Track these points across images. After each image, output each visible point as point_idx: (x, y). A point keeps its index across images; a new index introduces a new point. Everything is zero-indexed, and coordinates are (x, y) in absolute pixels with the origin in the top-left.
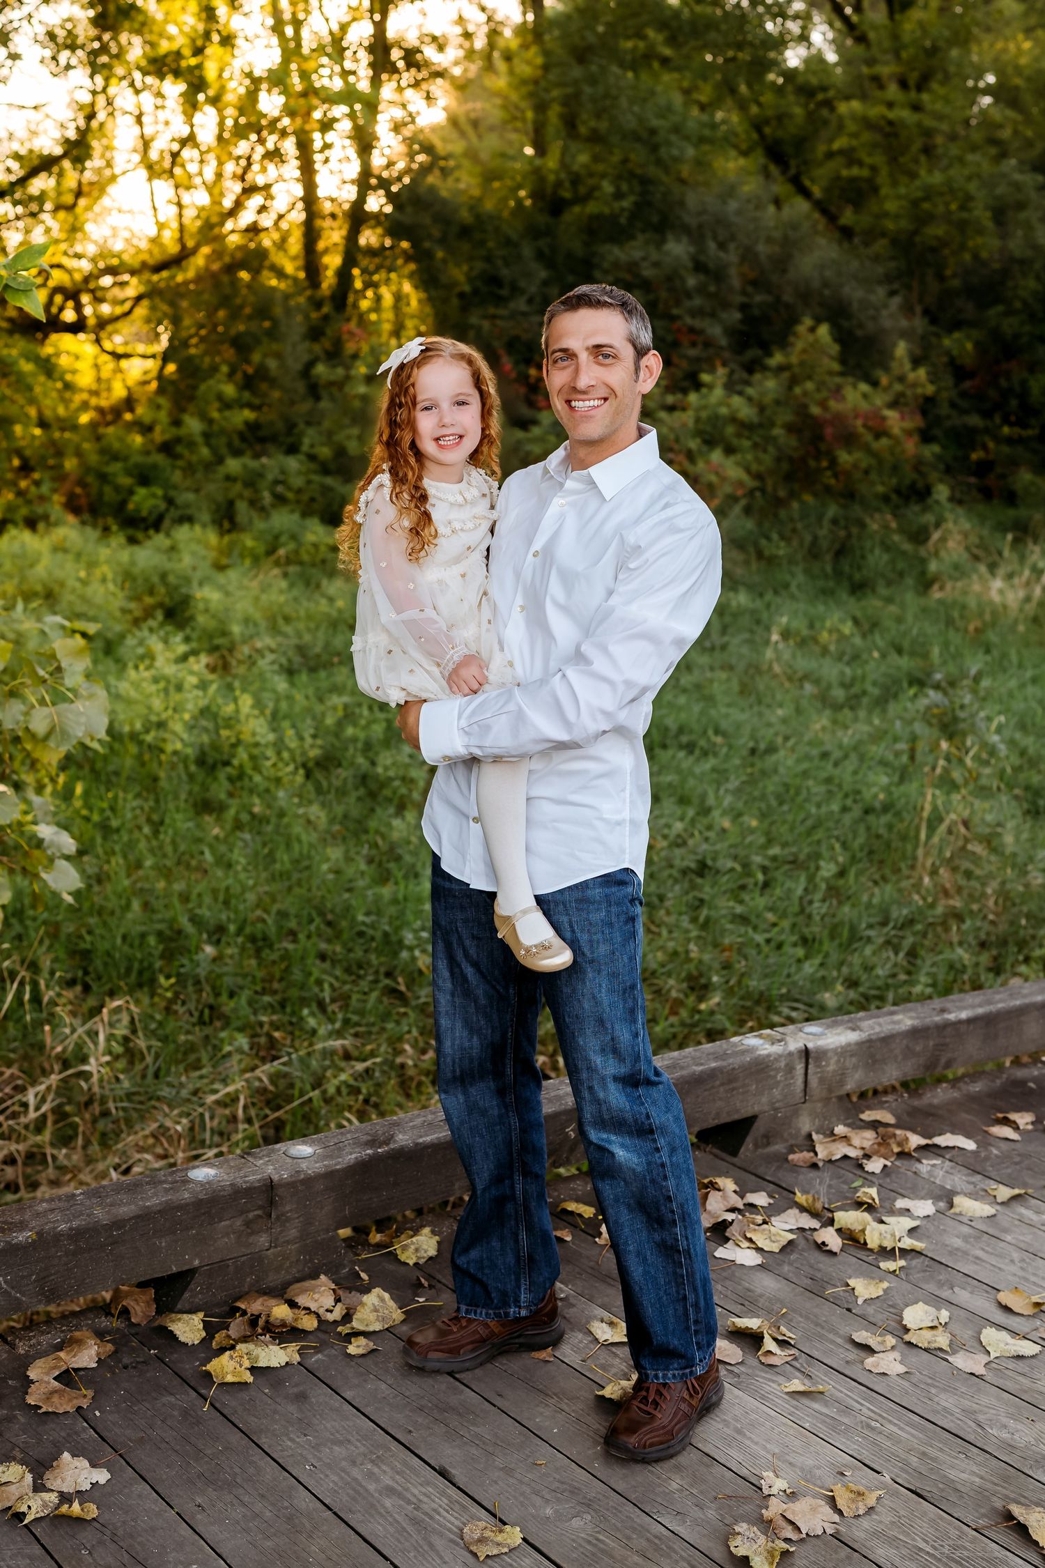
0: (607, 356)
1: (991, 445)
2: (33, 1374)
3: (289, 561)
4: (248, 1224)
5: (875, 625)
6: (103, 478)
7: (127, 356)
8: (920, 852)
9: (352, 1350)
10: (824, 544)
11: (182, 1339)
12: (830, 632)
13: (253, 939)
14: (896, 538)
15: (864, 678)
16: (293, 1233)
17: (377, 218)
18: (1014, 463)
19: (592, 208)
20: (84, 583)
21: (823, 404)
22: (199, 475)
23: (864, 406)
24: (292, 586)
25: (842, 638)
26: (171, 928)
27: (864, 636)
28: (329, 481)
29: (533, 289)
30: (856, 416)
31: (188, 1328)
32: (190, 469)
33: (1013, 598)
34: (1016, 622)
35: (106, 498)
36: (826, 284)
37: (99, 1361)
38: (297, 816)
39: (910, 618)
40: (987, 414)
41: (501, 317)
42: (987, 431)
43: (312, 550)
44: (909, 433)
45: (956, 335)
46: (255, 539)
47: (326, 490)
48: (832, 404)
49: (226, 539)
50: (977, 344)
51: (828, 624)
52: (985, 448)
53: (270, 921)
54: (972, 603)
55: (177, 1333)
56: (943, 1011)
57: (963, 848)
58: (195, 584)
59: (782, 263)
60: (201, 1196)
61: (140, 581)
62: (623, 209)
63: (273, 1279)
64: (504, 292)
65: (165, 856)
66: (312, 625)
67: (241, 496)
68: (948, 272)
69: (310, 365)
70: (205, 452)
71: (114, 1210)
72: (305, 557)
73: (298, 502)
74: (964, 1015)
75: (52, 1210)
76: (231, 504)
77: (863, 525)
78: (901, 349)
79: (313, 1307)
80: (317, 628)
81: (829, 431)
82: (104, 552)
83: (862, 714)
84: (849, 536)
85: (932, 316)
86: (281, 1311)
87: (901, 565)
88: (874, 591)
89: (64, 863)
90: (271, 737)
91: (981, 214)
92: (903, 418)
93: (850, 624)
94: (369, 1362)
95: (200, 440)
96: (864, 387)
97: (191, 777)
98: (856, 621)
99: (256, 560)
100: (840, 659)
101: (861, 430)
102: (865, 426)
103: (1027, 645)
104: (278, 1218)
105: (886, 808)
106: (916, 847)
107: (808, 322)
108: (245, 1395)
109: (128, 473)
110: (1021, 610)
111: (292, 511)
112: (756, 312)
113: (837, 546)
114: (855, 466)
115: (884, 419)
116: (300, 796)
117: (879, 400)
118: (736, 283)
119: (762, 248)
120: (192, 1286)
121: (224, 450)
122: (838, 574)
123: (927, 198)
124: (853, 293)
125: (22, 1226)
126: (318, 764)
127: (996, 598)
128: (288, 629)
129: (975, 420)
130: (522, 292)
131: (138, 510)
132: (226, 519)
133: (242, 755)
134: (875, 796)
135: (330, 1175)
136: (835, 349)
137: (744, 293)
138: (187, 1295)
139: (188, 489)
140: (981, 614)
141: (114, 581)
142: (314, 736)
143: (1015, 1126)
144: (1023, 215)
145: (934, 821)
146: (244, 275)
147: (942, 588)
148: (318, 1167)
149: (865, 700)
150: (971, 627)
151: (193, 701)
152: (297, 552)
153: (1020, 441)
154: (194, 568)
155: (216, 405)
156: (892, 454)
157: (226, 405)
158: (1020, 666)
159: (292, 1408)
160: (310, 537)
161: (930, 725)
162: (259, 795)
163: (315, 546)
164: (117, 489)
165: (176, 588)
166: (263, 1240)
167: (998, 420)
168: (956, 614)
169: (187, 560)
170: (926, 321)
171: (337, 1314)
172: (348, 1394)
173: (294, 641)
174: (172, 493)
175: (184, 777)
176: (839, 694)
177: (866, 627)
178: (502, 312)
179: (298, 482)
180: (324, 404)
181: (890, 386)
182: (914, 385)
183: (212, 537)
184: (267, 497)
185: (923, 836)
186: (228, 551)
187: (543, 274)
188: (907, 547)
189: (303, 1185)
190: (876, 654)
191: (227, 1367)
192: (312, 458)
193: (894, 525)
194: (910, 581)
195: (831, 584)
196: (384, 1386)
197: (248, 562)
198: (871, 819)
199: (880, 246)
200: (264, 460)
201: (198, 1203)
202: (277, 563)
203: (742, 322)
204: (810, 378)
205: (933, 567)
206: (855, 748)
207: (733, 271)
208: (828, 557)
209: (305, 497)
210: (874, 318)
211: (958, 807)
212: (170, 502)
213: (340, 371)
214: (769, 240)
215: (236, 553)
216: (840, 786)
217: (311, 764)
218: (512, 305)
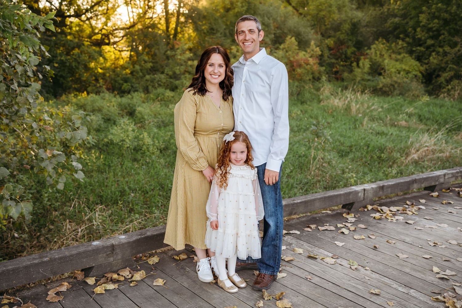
0: (252, 32)
1: (338, 67)
2: (49, 293)
3: (161, 100)
4: (107, 255)
5: (306, 112)
6: (116, 81)
7: (122, 51)
8: (311, 166)
9: (131, 285)
10: (295, 92)
11: (89, 283)
12: (295, 113)
13: (143, 191)
14: (312, 90)
15: (302, 124)
16: (120, 257)
17: (183, 14)
18: (344, 71)
19: (236, 10)
20: (109, 107)
21: (294, 57)
22: (139, 80)
23: (304, 57)
24: (161, 106)
25: (297, 115)
26: (123, 190)
27: (303, 114)
28: (172, 80)
29: (222, 31)
30: (302, 60)
31: (91, 281)
32: (137, 79)
33: (340, 104)
34: (341, 110)
35: (117, 86)
36: (295, 28)
37: (67, 289)
38: (157, 162)
39: (315, 110)
40: (337, 59)
41: (214, 38)
42: (337, 63)
43: (167, 97)
44: (314, 64)
45: (329, 39)
46: (153, 95)
47: (171, 82)
48: (296, 57)
49: (146, 95)
50: (334, 42)
51: (294, 112)
52: (336, 67)
53: (147, 187)
54: (330, 106)
55: (88, 282)
56: (294, 200)
57: (322, 165)
58: (137, 106)
59: (284, 22)
60: (94, 248)
61: (123, 106)
62: (243, 10)
63: (115, 269)
64: (215, 32)
65: (123, 172)
66: (166, 116)
67: (150, 85)
68: (326, 24)
69: (166, 51)
70: (141, 74)
71: (71, 252)
72: (166, 99)
73: (164, 86)
74: (299, 201)
75: (55, 253)
76: (147, 87)
77: (304, 87)
78: (312, 43)
79: (124, 275)
80: (167, 116)
81: (295, 64)
82: (114, 100)
83: (301, 133)
84: (301, 90)
85: (323, 35)
86: (115, 276)
87: (313, 97)
88: (306, 103)
89: (80, 171)
90: (152, 143)
91: (334, 8)
92: (313, 60)
93: (299, 111)
94: (135, 287)
95: (139, 71)
96: (304, 53)
97: (132, 153)
98: (301, 111)
99: (154, 100)
100: (297, 120)
101: (303, 63)
102: (304, 62)
103: (343, 115)
104: (115, 254)
105: (304, 156)
106: (310, 164)
107: (289, 37)
108: (102, 296)
109: (122, 80)
110: (342, 107)
111: (163, 88)
112: (278, 35)
113: (298, 93)
114: (302, 72)
115: (308, 60)
116: (158, 157)
117: (308, 56)
118: (272, 28)
119: (279, 19)
120: (93, 271)
121: (146, 73)
122: (298, 99)
123: (321, 5)
124: (302, 30)
125: (46, 257)
126: (164, 149)
127: (336, 104)
128: (159, 117)
129: (333, 61)
130: (219, 31)
131: (124, 89)
132: (146, 90)
133: (145, 147)
134: (302, 153)
135: (129, 243)
136: (296, 43)
137: (275, 30)
138: (92, 273)
139: (137, 83)
140: (332, 108)
141: (116, 106)
142: (163, 142)
143: (311, 228)
144: (344, 9)
145: (314, 159)
146: (150, 30)
147: (323, 102)
148: (126, 241)
149: (302, 130)
150: (330, 112)
151: (131, 135)
152: (164, 98)
153: (345, 65)
154: (137, 103)
155: (143, 62)
156: (311, 69)
157: (145, 62)
158: (341, 120)
159: (113, 299)
160: (167, 94)
161: (313, 134)
162: (148, 157)
163: (168, 96)
164: (119, 84)
165: (132, 108)
166: (112, 259)
167: (340, 60)
168: (326, 109)
169: (135, 100)
170: (321, 36)
171: (130, 276)
172: (128, 295)
173: (161, 120)
174: (133, 84)
175: (130, 153)
176: (296, 129)
177: (304, 112)
178: (214, 37)
179: (164, 81)
180: (170, 61)
181: (310, 52)
182: (316, 52)
183: (143, 95)
184: (157, 85)
185: (312, 162)
186: (147, 98)
187: (224, 27)
188: (315, 92)
189: (122, 246)
190: (306, 119)
191: (99, 290)
192: (167, 75)
193: (312, 87)
194: (315, 101)
195: (296, 102)
196: (137, 293)
197: (152, 101)
198: (300, 159)
199: (309, 17)
200: (156, 76)
201: (93, 250)
202: (159, 101)
203: (274, 37)
204: (290, 51)
205: (321, 97)
206: (298, 142)
207: (272, 25)
208: (295, 96)
209: (166, 85)
210: (307, 36)
211: (320, 155)
212: (132, 86)
213: (174, 53)
214: (281, 17)
215: (149, 99)
216: (293, 151)
217: (162, 149)
218: (217, 35)
